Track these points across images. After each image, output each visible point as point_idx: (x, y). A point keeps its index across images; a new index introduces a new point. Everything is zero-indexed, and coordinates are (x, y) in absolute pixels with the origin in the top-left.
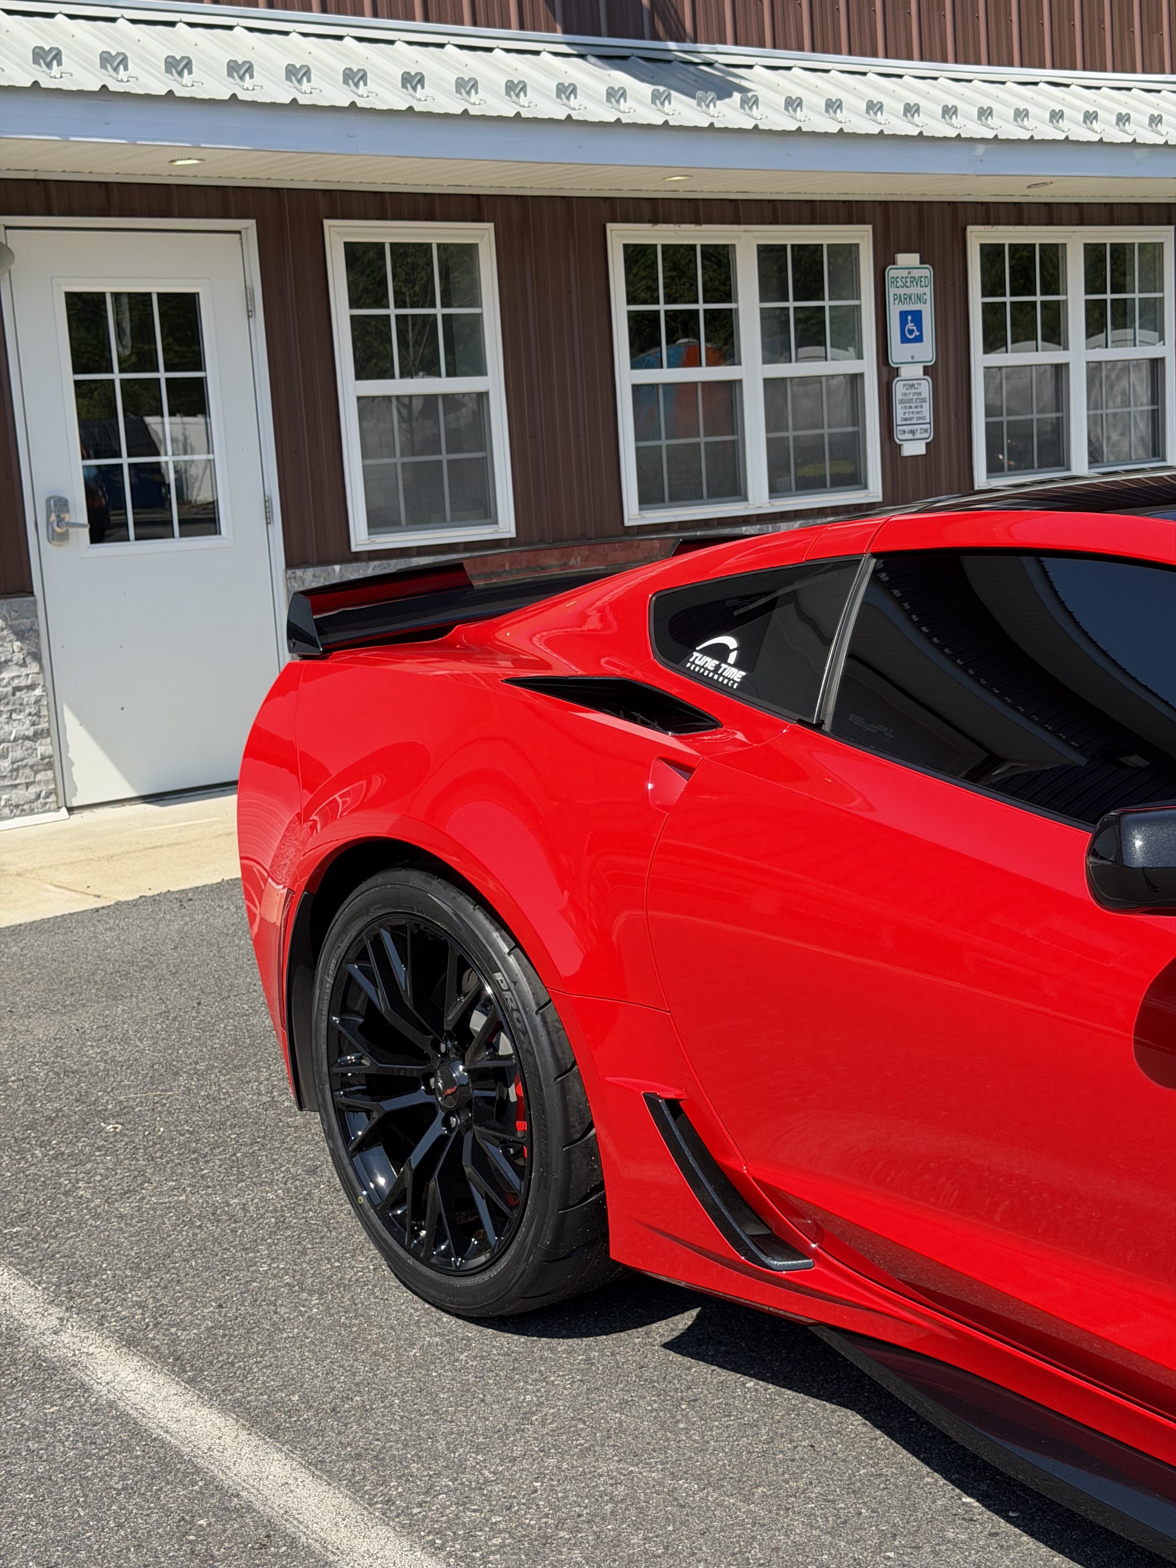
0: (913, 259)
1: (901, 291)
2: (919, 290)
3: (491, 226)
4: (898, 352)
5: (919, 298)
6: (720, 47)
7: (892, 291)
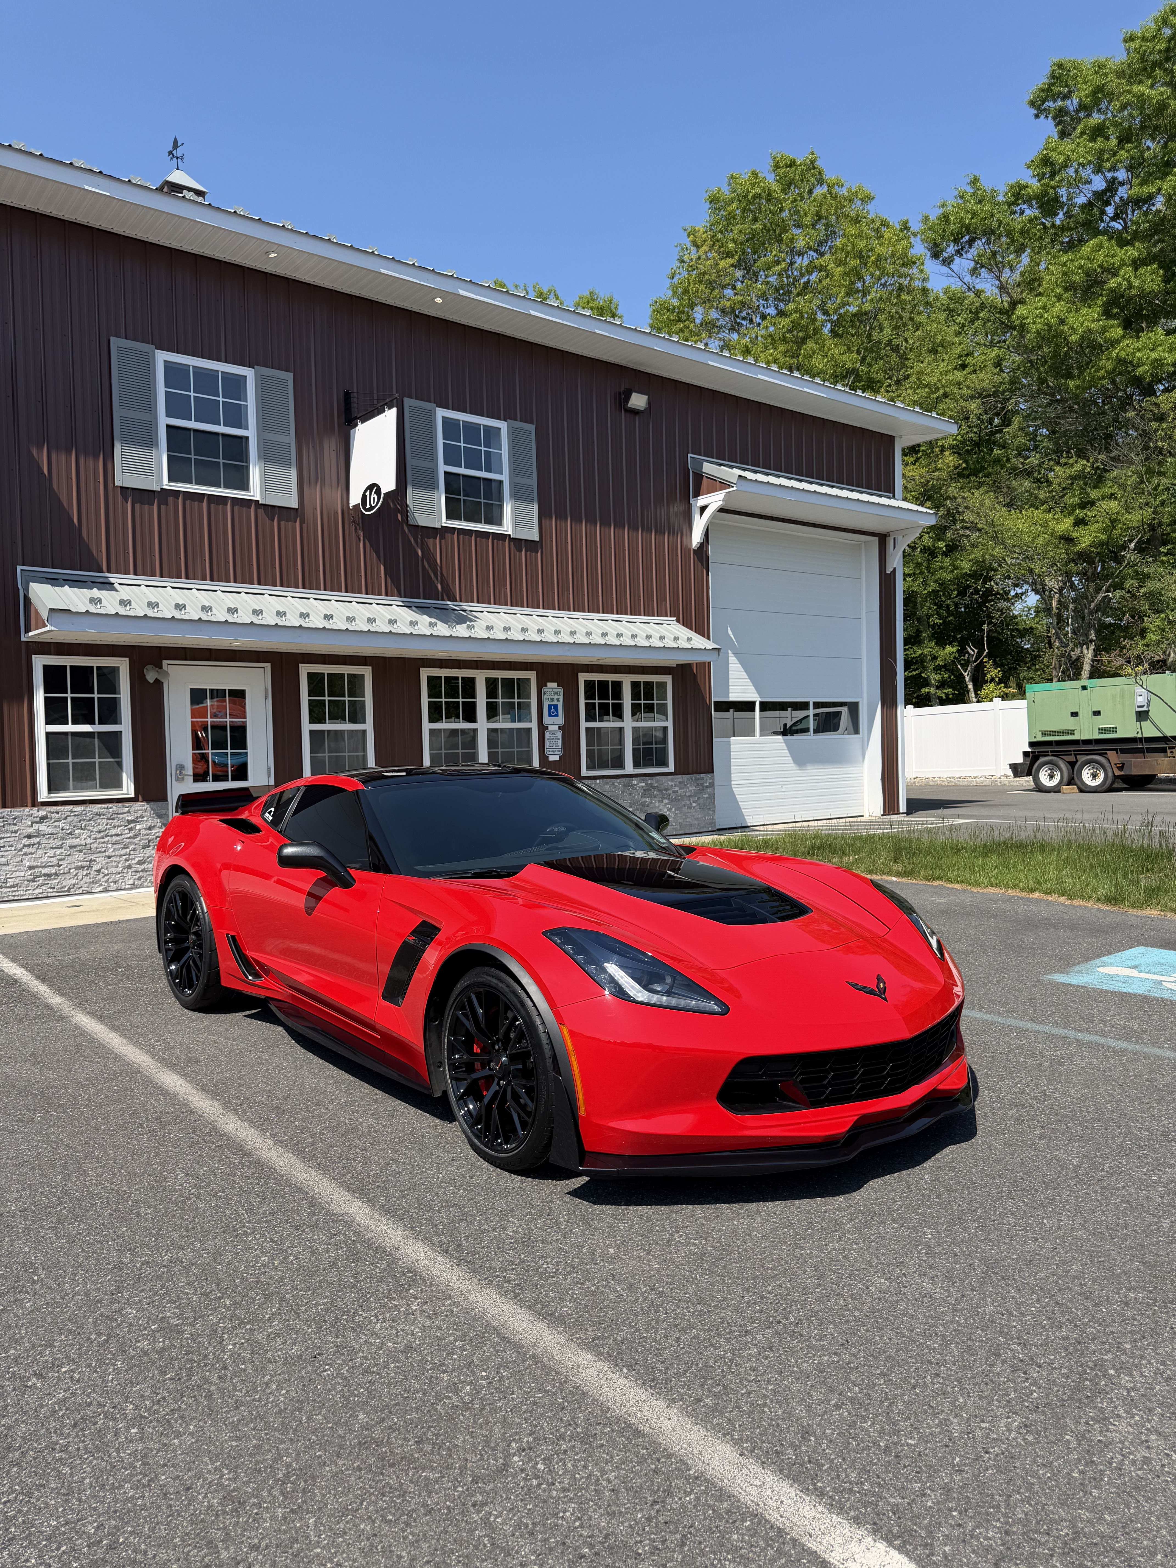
0: (555, 685)
1: (549, 697)
2: (557, 697)
3: (370, 668)
4: (547, 720)
5: (557, 700)
6: (471, 604)
7: (544, 697)
